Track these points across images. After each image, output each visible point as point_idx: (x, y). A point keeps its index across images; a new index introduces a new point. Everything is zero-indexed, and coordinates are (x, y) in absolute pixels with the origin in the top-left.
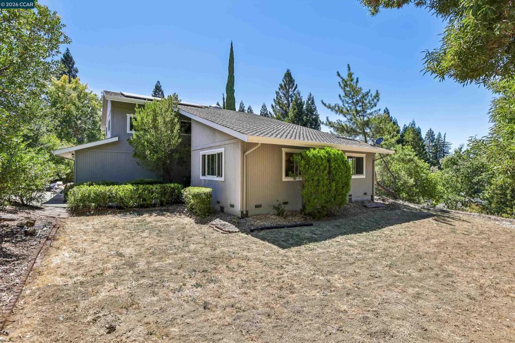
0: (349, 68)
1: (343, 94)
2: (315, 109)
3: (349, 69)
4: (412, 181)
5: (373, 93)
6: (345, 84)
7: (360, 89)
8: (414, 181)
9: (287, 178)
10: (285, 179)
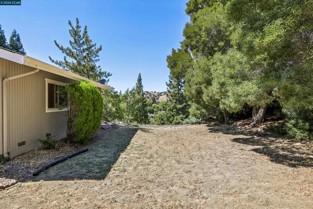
0: (78, 21)
1: (73, 41)
2: (22, 47)
3: (78, 23)
4: (114, 109)
5: (98, 47)
6: (75, 33)
7: (91, 41)
8: (116, 109)
9: (50, 109)
10: (48, 111)
